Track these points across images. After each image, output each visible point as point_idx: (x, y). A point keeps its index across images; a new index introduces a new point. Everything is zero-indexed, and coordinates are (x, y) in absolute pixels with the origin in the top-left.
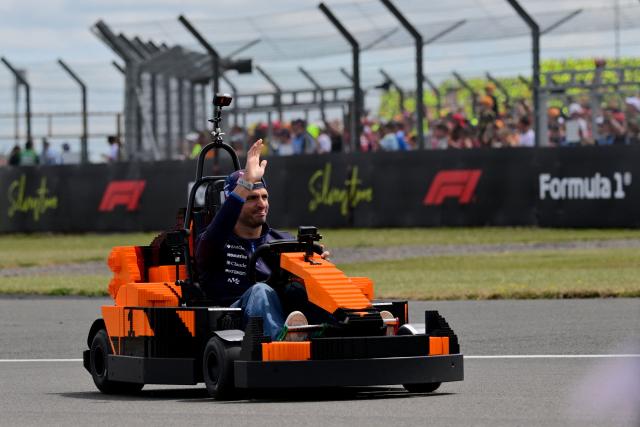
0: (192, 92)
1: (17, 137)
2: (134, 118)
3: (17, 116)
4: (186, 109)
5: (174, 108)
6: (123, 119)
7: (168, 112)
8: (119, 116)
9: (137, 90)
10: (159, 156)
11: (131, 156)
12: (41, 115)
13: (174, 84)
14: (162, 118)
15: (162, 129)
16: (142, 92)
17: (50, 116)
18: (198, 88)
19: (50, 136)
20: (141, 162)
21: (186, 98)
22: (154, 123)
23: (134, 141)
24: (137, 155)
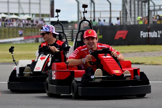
0: (142, 5)
1: (91, 18)
2: (125, 12)
3: (91, 12)
4: (140, 10)
5: (136, 10)
6: (121, 12)
7: (135, 11)
8: (120, 12)
9: (126, 4)
10: (132, 23)
11: (124, 24)
12: (98, 11)
13: (136, 2)
14: (133, 12)
15: (133, 16)
16: (127, 5)
17: (100, 12)
18: (143, 4)
19: (100, 17)
20: (126, 25)
21: (140, 6)
22: (131, 14)
23: (125, 19)
24: (125, 23)
